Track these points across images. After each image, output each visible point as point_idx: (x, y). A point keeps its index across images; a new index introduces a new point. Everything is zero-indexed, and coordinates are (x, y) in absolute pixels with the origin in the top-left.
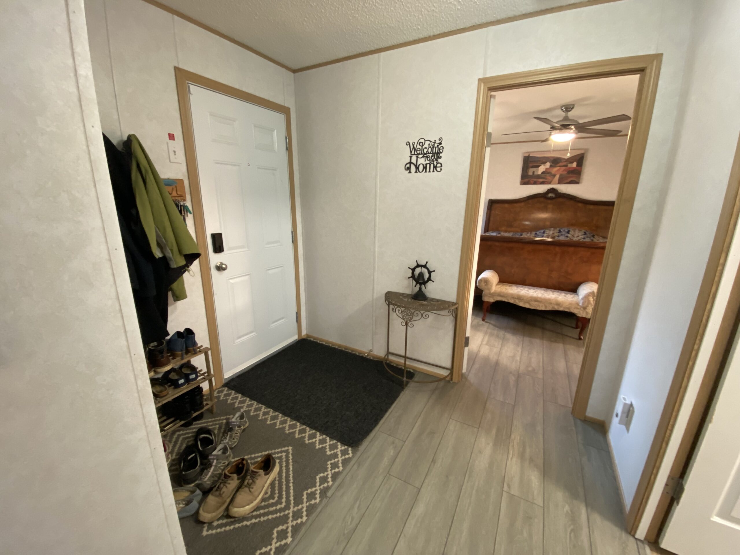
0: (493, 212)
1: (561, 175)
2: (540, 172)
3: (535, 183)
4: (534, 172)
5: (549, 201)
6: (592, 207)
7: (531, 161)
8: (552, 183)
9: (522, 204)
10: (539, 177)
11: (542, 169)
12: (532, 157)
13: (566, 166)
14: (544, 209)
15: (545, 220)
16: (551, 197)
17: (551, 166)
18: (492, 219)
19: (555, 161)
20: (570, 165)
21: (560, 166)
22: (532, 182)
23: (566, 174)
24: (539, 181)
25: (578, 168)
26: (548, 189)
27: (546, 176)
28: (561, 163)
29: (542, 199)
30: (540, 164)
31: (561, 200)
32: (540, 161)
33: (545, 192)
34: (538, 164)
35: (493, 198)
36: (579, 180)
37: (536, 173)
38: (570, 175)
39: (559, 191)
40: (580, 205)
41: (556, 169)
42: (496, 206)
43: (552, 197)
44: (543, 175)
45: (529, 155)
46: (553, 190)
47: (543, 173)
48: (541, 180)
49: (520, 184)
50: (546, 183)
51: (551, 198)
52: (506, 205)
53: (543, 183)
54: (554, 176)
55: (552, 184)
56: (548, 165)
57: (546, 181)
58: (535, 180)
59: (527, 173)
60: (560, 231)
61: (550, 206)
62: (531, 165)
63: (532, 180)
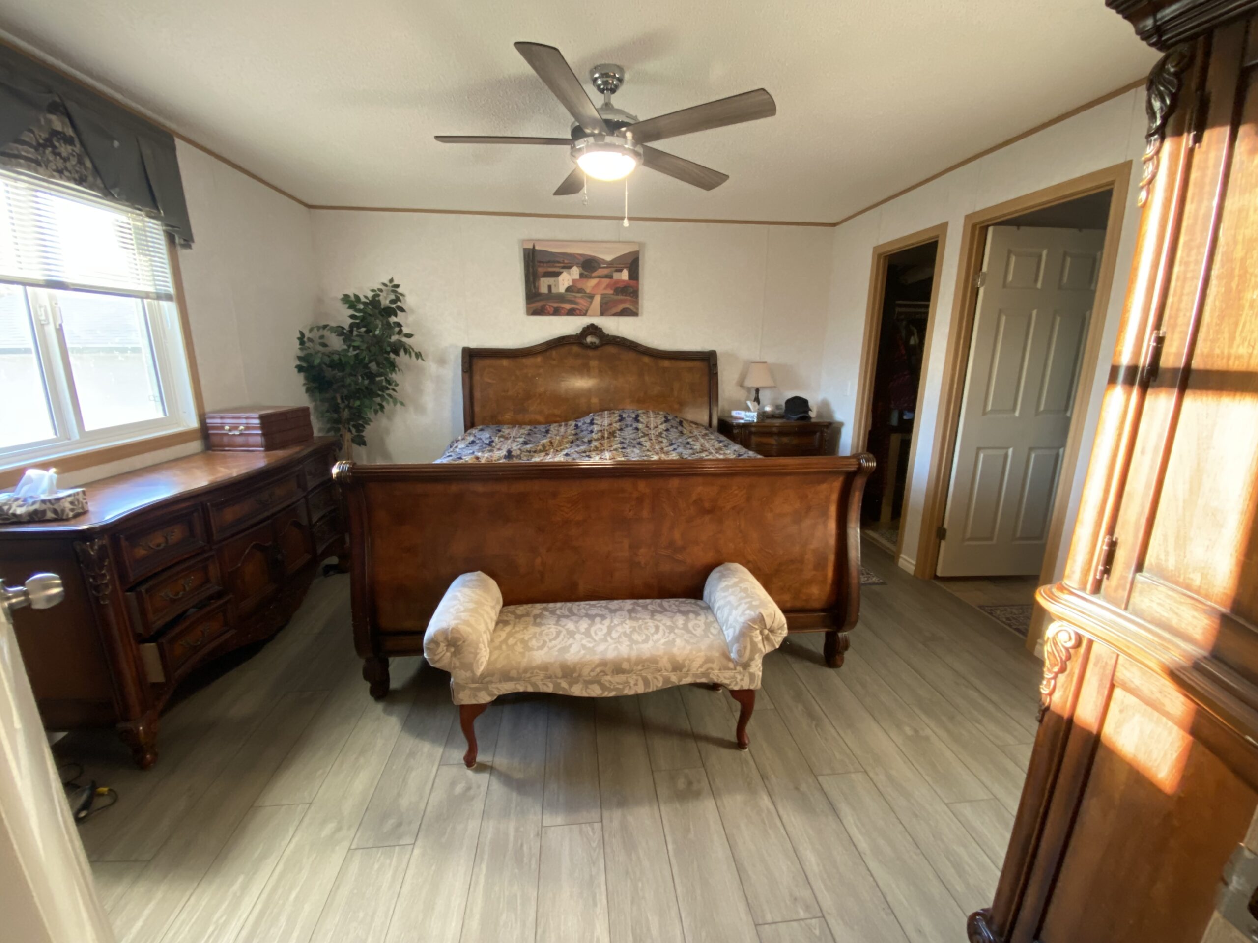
0: (477, 378)
1: (603, 296)
2: (562, 289)
3: (557, 312)
4: (550, 287)
5: (591, 353)
6: (666, 363)
7: (540, 262)
8: (589, 312)
9: (539, 359)
10: (561, 298)
11: (565, 280)
12: (540, 251)
13: (610, 276)
14: (583, 370)
15: (588, 393)
16: (592, 343)
17: (581, 275)
18: (477, 394)
19: (589, 265)
20: (616, 276)
21: (599, 277)
22: (551, 310)
23: (613, 294)
24: (563, 308)
25: (632, 283)
26: (584, 326)
27: (575, 297)
28: (600, 270)
29: (575, 349)
30: (561, 270)
31: (612, 350)
32: (559, 262)
33: (579, 332)
34: (557, 270)
35: (473, 345)
36: (637, 309)
37: (554, 290)
38: (620, 297)
39: (604, 330)
40: (646, 359)
41: (593, 282)
42: (479, 364)
43: (595, 343)
44: (570, 296)
45: (534, 246)
46: (592, 329)
47: (568, 289)
48: (568, 306)
49: (526, 313)
50: (578, 312)
51: (593, 347)
52: (505, 362)
53: (571, 313)
54: (591, 297)
55: (590, 316)
56: (575, 272)
57: (578, 309)
58: (556, 305)
59: (537, 288)
60: (621, 419)
61: (594, 363)
62: (541, 270)
63: (550, 306)
